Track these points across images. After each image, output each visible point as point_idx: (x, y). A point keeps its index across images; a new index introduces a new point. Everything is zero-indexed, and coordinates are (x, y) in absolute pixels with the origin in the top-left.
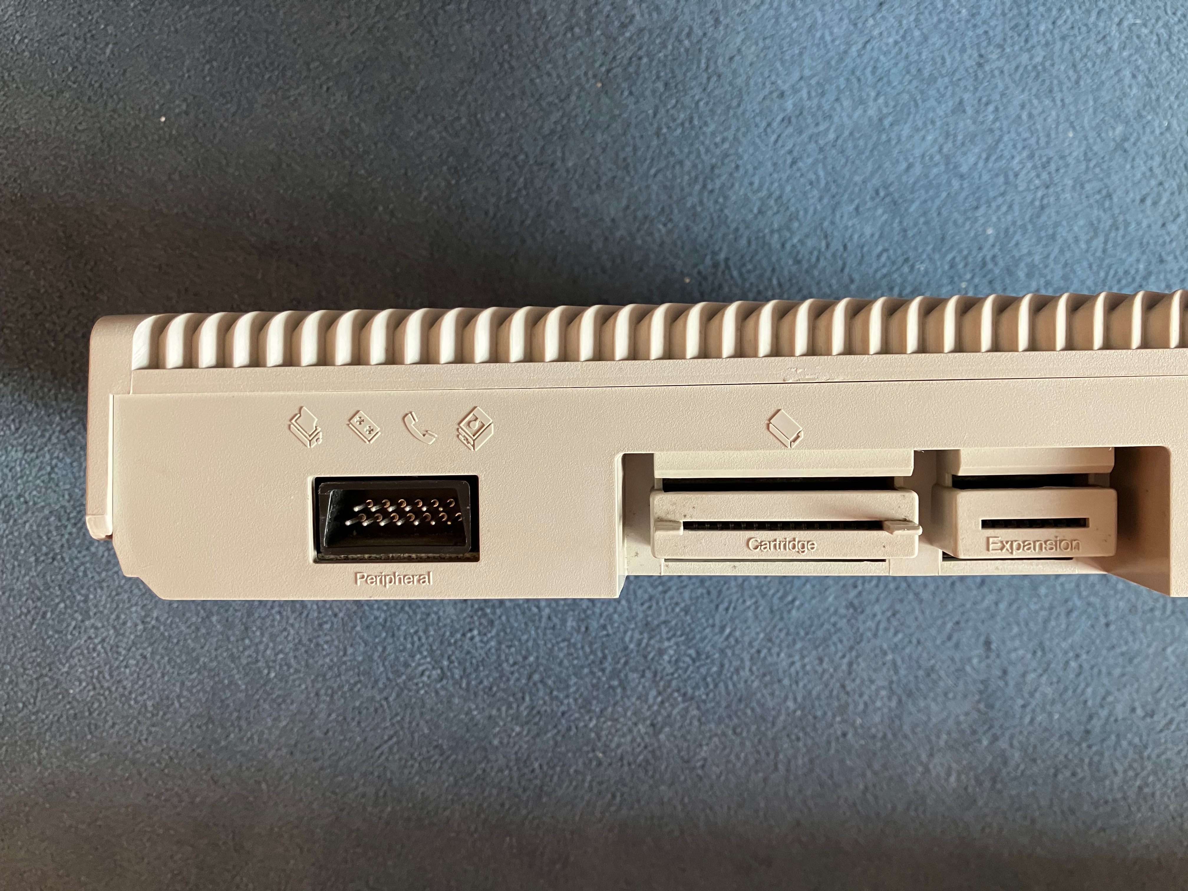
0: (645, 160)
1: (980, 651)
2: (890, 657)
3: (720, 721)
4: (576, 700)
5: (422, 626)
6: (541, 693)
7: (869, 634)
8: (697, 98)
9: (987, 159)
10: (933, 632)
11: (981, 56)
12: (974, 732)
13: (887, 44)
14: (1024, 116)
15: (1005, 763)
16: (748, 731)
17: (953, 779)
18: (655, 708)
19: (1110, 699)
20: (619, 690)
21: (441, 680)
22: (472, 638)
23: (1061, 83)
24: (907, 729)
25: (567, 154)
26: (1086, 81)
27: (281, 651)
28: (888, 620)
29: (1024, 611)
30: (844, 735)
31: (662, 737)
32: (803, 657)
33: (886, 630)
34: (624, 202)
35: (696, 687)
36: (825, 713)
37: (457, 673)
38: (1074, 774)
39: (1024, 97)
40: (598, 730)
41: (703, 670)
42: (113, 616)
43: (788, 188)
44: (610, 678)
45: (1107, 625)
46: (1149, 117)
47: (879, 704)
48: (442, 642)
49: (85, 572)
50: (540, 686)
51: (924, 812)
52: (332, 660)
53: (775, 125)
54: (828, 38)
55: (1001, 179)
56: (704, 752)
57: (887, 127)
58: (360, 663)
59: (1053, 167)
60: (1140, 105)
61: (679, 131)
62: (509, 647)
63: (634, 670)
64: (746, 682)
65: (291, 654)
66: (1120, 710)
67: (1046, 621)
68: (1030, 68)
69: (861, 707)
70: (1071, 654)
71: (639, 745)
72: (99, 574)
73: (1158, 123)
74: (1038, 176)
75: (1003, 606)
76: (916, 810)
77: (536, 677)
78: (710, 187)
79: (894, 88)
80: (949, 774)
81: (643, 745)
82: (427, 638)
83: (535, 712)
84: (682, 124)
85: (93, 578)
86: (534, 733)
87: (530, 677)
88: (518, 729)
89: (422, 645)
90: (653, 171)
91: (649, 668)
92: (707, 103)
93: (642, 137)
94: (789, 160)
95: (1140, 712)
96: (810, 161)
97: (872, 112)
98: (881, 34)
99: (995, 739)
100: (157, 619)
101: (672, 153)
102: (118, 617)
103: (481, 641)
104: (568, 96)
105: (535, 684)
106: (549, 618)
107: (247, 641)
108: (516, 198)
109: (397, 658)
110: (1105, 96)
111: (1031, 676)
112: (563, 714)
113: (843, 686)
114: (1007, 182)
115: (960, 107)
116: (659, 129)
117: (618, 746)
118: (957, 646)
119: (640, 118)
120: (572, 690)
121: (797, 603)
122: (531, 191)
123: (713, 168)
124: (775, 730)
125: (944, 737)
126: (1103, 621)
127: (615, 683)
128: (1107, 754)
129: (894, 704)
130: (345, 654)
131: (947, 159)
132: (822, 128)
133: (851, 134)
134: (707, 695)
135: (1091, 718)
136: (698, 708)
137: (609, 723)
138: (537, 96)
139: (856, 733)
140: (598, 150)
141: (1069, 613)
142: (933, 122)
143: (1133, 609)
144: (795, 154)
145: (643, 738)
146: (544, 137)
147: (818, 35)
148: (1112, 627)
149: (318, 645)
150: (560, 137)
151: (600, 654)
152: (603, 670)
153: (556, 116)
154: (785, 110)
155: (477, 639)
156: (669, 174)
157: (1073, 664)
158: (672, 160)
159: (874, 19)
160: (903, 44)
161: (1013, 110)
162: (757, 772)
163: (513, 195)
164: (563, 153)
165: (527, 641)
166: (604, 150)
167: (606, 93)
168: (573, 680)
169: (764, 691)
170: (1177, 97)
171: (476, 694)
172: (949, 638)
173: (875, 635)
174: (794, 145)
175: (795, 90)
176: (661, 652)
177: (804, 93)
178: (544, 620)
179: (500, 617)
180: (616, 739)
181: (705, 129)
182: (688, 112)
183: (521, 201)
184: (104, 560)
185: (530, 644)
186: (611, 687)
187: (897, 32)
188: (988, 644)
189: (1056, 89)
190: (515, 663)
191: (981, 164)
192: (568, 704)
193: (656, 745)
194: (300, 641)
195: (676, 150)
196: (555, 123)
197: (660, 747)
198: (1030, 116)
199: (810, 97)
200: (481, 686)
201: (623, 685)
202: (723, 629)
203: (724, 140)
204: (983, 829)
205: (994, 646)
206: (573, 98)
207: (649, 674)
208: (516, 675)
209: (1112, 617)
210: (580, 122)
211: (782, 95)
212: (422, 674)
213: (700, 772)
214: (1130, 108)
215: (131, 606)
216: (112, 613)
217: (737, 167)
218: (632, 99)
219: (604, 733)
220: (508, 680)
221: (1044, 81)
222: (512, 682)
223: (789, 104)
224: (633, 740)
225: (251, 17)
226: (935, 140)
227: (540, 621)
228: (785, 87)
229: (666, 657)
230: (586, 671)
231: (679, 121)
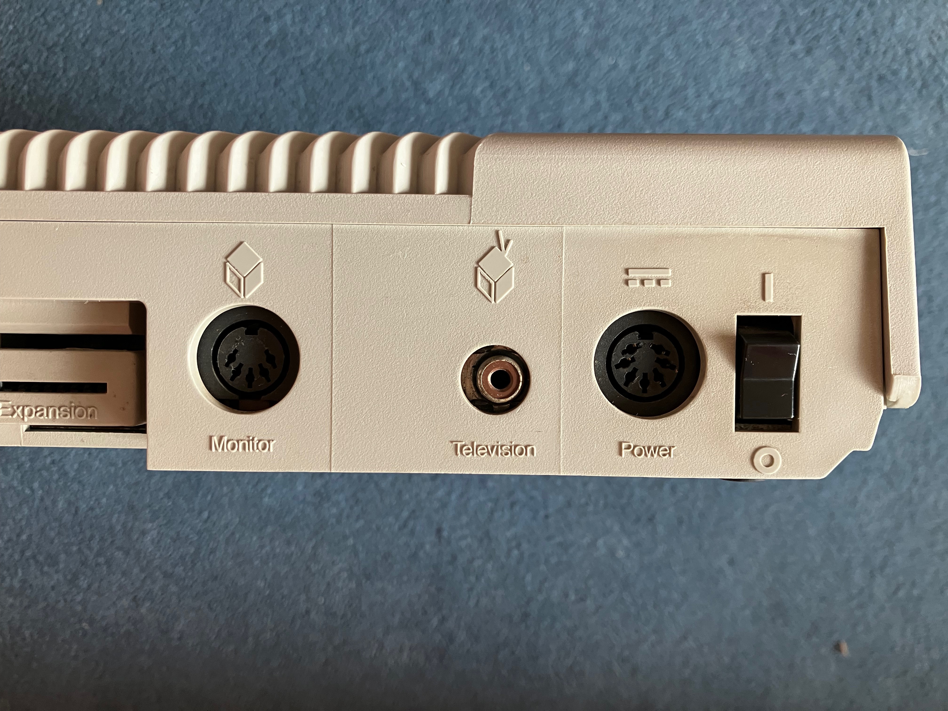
0: (141, 74)
1: (432, 538)
2: (351, 541)
3: (197, 597)
4: (65, 576)
6: (33, 569)
7: (334, 520)
8: (190, 18)
9: (452, 87)
10: (391, 519)
12: (425, 613)
14: (487, 48)
15: (452, 642)
17: (405, 654)
18: (138, 584)
19: (546, 585)
20: (105, 567)
24: (364, 608)
25: (68, 66)
26: (543, 20)
28: (351, 508)
29: (472, 503)
30: (308, 612)
31: (143, 610)
32: (272, 540)
33: (348, 517)
34: (121, 112)
35: (175, 566)
36: (291, 592)
38: (513, 653)
39: (486, 31)
40: (84, 603)
43: (271, 107)
44: (97, 556)
45: (547, 517)
46: (598, 56)
47: (340, 584)
50: (32, 561)
51: (379, 684)
53: (261, 47)
55: (463, 107)
56: (180, 626)
57: (363, 52)
59: (510, 96)
60: (590, 45)
61: (172, 49)
63: (119, 549)
64: (221, 561)
66: (555, 595)
67: (492, 512)
69: (323, 588)
70: (514, 544)
71: (122, 618)
73: (607, 61)
74: (498, 104)
75: (454, 497)
76: (371, 682)
77: (28, 554)
78: (200, 102)
79: (370, 17)
80: (401, 650)
81: (126, 617)
83: (26, 585)
84: (175, 43)
86: (25, 603)
87: (23, 552)
88: (11, 600)
90: (147, 85)
92: (199, 25)
93: (138, 53)
94: (273, 81)
95: (573, 597)
96: (291, 82)
97: (349, 39)
99: (443, 620)
101: (164, 69)
104: (71, 11)
105: (27, 560)
106: (42, 499)
108: (20, 104)
110: (559, 33)
111: (477, 563)
112: (53, 588)
113: (308, 568)
114: (470, 109)
115: (428, 38)
116: (154, 45)
117: (103, 618)
118: (412, 533)
119: (136, 35)
120: (62, 566)
121: (269, 491)
122: (34, 98)
123: (203, 84)
124: (246, 606)
125: (398, 616)
126: (542, 513)
127: (101, 560)
128: (543, 635)
129: (353, 585)
131: (416, 84)
132: (302, 52)
133: (329, 59)
134: (186, 573)
135: (528, 603)
136: (178, 585)
137: (96, 597)
138: (43, 10)
139: (318, 611)
140: (97, 64)
141: (513, 505)
142: (405, 51)
143: (569, 504)
144: (278, 75)
145: (126, 612)
146: (48, 49)
148: (551, 520)
150: (62, 50)
151: (88, 534)
152: (90, 549)
153: (61, 29)
154: (270, 33)
156: (163, 87)
157: (515, 552)
158: (166, 76)
161: (477, 42)
162: (229, 644)
163: (17, 102)
164: (65, 64)
165: (21, 520)
166: (103, 63)
167: (107, 9)
168: (63, 557)
172: (405, 525)
173: (339, 522)
174: (278, 67)
175: (280, 14)
176: (144, 533)
177: (288, 18)
178: (37, 502)
180: (101, 612)
181: (196, 48)
182: (182, 32)
183: (24, 107)
185: (24, 523)
186: (98, 565)
188: (439, 531)
189: (515, 26)
191: (447, 92)
192: (58, 579)
193: (138, 617)
195: (170, 67)
196: (59, 35)
197: (141, 620)
198: (493, 50)
199: (294, 22)
201: (108, 563)
202: (200, 513)
203: (214, 59)
205: (445, 534)
206: (75, 14)
207: (133, 554)
208: (10, 551)
209: (551, 510)
210: (81, 35)
211: (267, 19)
214: (581, 45)
217: (226, 85)
218: (130, 17)
219: (90, 606)
223: (274, 28)
224: (117, 613)
226: (406, 67)
227: (34, 501)
228: (271, 13)
230: (75, 548)
231: (173, 40)
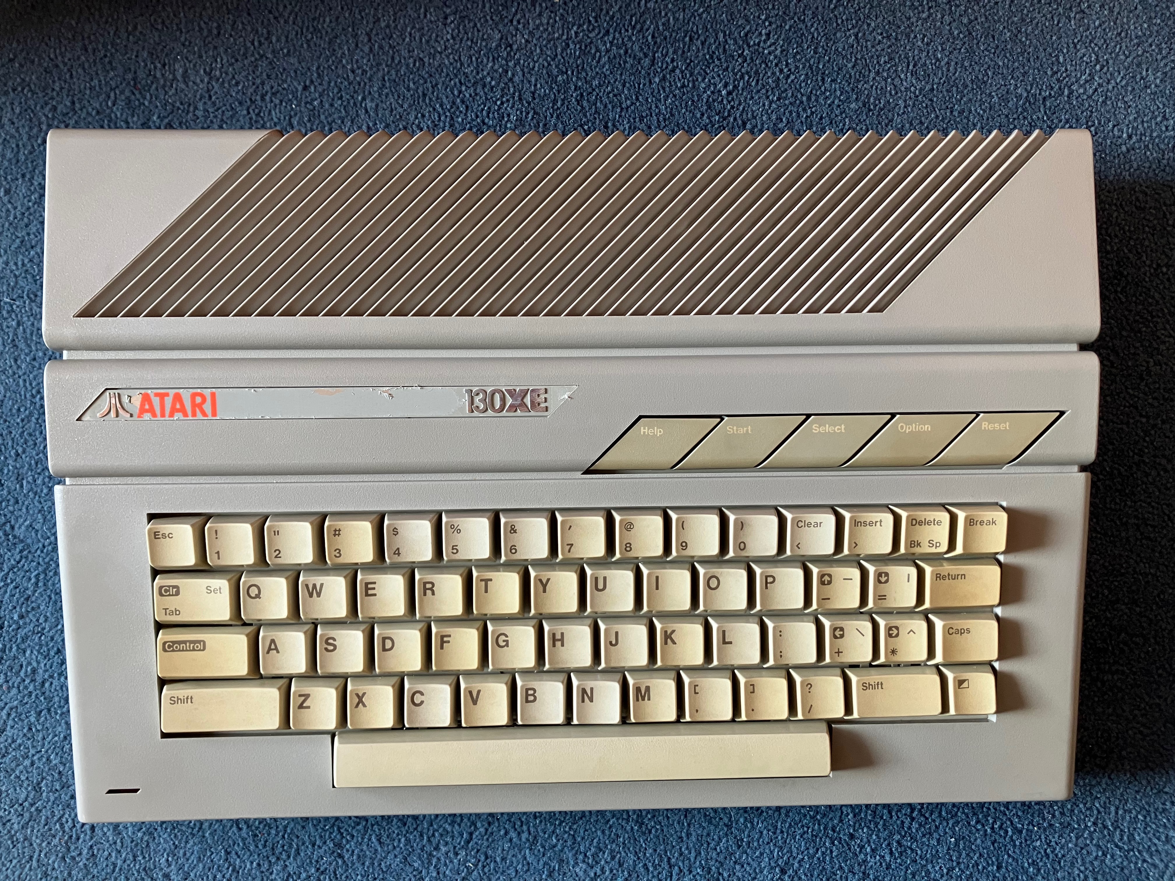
3: (440, 69)
4: (598, 50)
5: (783, 85)
6: (636, 48)
11: (340, 856)
13: (447, 844)
15: (129, 101)
16: (408, 65)
18: (511, 64)
20: (555, 72)
21: (746, 35)
22: (726, 85)
23: (246, 847)
27: (925, 20)
36: (332, 105)
37: (731, 46)
38: (55, 108)
40: (566, 26)
41: (471, 115)
42: (1116, 10)
44: (568, 81)
46: (140, 834)
48: (757, 73)
49: (1161, 50)
51: (201, 29)
52: (869, 25)
54: (513, 834)
58: (837, 30)
60: (152, 846)
62: (683, 86)
64: (423, 116)
65: (914, 20)
68: (284, 856)
71: (519, 22)
72: (1144, 51)
76: (210, 31)
81: (515, 23)
82: (774, 73)
83: (638, 26)
85: (1151, 45)
89: (776, 65)
91: (529, 103)
98: (456, 854)
100: (1069, 18)
102: (1111, 11)
103: (715, 85)
105: (646, 55)
107: (965, 21)
109: (799, 45)
112: (607, 32)
117: (540, 15)
120: (604, 60)
124: (380, 74)
125: (200, 113)
128: (25, 137)
130: (856, 36)
134: (460, 92)
136: (466, 75)
137: (556, 35)
139: (294, 93)
145: (517, 29)
147: (524, 836)
149: (888, 37)
151: (585, 103)
155: (720, 86)
159: (468, 868)
160: (428, 848)
162: (388, 26)
165: (666, 98)
169: (400, 110)
170: (115, 865)
171: (705, 28)
179: (702, 115)
180: (545, 21)
184: (1144, 66)
187: (439, 859)
189: (250, 840)
190: (673, 70)
192: (605, 44)
193: (500, 27)
194: (908, 36)
197: (497, 24)
200: (702, 38)
204: (135, 28)
207: (528, 96)
212: (768, 35)
213: (448, 11)
215: (1100, 25)
216: (1119, 13)
219: (559, 24)
220: (675, 52)
221: (265, 846)
222: (671, 51)
224: (526, 25)
225: (1160, 697)
229: (513, 118)
